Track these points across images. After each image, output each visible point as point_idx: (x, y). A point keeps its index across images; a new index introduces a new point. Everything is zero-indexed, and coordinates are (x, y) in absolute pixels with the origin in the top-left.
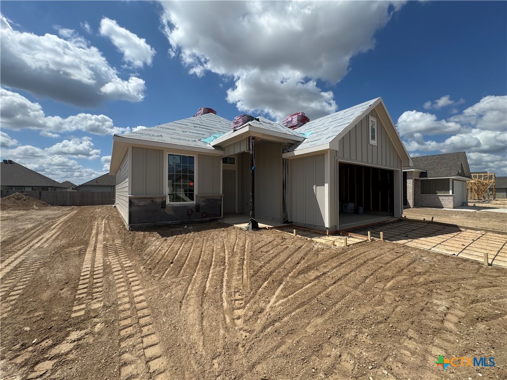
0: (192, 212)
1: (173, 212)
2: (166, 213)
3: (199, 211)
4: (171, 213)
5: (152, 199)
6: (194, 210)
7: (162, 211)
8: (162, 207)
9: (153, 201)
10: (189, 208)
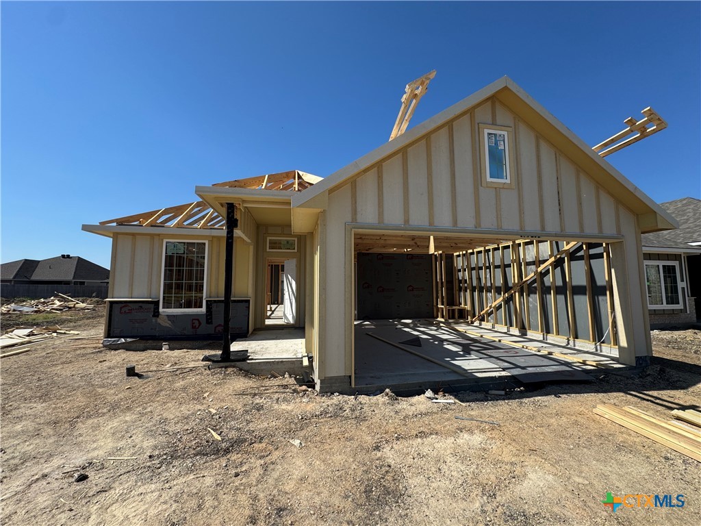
0: (200, 324)
1: (170, 322)
2: (160, 324)
3: (211, 323)
4: (167, 324)
5: (140, 304)
6: (204, 321)
7: (154, 321)
8: (154, 316)
9: (141, 307)
10: (195, 318)
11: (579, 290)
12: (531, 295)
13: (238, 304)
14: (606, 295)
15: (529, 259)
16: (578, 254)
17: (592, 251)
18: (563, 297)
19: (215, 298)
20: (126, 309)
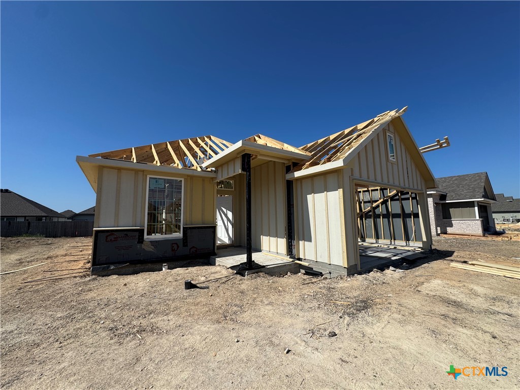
0: (178, 247)
1: (153, 247)
2: (144, 249)
3: (187, 246)
4: (150, 249)
5: (125, 233)
6: (181, 244)
7: (139, 247)
8: (139, 242)
9: (127, 235)
10: (174, 242)
11: (396, 216)
12: (367, 219)
13: (207, 229)
14: (411, 217)
15: (366, 200)
16: (395, 198)
17: (403, 197)
18: (387, 219)
19: (189, 225)
20: (112, 237)
